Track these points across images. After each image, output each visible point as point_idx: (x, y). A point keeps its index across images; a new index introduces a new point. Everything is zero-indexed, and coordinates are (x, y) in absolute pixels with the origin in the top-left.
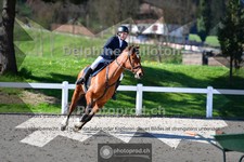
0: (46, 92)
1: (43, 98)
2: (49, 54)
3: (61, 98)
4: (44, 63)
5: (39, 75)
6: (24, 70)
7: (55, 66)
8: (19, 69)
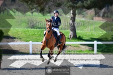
0: (88, 45)
1: (87, 48)
2: (93, 30)
3: (94, 48)
4: (88, 34)
5: (85, 39)
6: (79, 37)
7: (92, 35)
8: (78, 36)
